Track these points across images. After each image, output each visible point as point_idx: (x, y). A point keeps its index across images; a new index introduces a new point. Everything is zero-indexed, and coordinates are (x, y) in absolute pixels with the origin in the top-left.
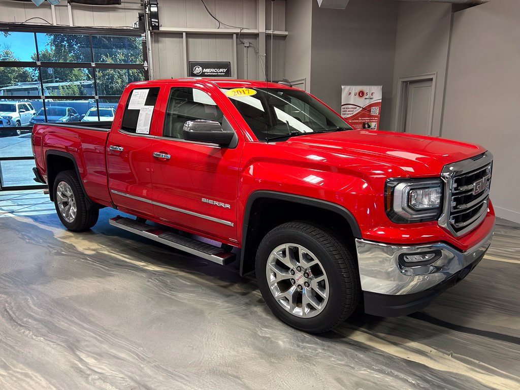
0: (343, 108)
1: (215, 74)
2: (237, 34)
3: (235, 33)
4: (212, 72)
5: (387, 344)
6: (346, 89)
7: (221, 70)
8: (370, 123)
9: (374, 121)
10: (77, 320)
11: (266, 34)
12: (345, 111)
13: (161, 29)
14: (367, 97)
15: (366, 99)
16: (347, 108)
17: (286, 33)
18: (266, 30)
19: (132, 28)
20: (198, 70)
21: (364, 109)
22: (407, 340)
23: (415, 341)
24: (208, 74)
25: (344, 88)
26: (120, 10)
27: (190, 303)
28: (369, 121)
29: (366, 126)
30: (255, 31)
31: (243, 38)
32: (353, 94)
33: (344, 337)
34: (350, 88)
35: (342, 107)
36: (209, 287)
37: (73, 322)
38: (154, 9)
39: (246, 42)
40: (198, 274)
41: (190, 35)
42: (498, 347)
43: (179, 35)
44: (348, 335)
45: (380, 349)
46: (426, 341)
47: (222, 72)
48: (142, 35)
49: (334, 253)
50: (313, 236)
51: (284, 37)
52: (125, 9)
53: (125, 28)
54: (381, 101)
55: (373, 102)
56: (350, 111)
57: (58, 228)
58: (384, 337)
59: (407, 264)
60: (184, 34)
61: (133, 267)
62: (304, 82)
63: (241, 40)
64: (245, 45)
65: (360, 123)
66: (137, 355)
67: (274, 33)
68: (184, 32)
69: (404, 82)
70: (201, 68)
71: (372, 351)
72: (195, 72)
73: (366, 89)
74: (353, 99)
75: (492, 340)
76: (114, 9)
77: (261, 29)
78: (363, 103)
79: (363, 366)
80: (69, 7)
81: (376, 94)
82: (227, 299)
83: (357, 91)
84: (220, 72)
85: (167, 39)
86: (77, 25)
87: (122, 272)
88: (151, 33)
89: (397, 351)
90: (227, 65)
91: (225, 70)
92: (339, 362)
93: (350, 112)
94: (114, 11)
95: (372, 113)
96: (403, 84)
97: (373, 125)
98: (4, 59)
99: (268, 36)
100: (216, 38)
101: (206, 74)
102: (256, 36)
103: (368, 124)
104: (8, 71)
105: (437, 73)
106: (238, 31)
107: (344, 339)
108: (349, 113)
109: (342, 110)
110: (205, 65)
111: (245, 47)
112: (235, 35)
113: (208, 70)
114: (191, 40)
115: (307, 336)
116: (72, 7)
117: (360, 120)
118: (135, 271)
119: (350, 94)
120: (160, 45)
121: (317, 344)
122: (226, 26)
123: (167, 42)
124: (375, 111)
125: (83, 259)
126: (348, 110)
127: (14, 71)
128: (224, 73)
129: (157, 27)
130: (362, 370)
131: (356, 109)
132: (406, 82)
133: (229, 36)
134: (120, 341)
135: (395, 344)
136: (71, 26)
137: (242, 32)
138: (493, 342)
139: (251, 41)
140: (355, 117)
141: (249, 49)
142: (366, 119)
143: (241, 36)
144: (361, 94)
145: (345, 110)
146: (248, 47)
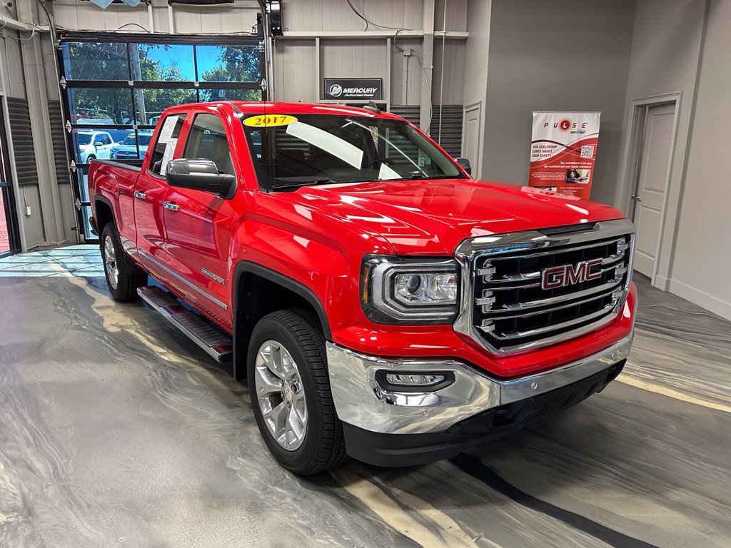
0: (534, 147)
1: (359, 95)
2: (392, 38)
3: (389, 37)
4: (355, 93)
5: (393, 507)
6: (539, 118)
7: (368, 90)
8: (578, 171)
9: (585, 167)
10: (26, 414)
11: (434, 36)
12: (537, 151)
13: (286, 34)
14: (575, 130)
15: (572, 132)
16: (541, 147)
17: (465, 34)
18: (434, 30)
19: (250, 35)
20: (337, 90)
21: (569, 148)
22: (429, 505)
23: (438, 509)
24: (350, 95)
25: (538, 116)
26: (235, 10)
27: (176, 410)
28: (577, 167)
29: (573, 174)
30: (419, 33)
31: (403, 44)
32: (551, 125)
33: (339, 486)
34: (547, 116)
35: (533, 145)
36: (216, 391)
37: (21, 416)
38: (276, 7)
39: (407, 49)
40: (220, 372)
41: (324, 41)
42: (566, 539)
43: (309, 41)
44: (347, 485)
45: (376, 512)
46: (456, 511)
47: (369, 93)
48: (260, 43)
49: (312, 359)
50: (293, 332)
51: (464, 41)
52: (241, 8)
53: (240, 34)
54: (597, 136)
55: (584, 137)
56: (545, 151)
57: (105, 295)
58: (398, 495)
59: (390, 388)
60: (317, 40)
61: (147, 354)
62: (478, 106)
63: (399, 46)
64: (405, 53)
65: (563, 170)
66: (55, 468)
67: (447, 35)
68: (317, 37)
69: (638, 106)
70: (340, 88)
71: (361, 513)
72: (332, 94)
73: (572, 117)
74: (552, 133)
75: (565, 527)
76: (227, 10)
77: (428, 29)
78: (568, 139)
79: (329, 532)
80: (170, 8)
81: (589, 125)
82: (226, 410)
83: (559, 121)
84: (367, 93)
85: (295, 47)
86: (180, 32)
87: (129, 360)
88: (272, 39)
89: (400, 520)
90: (377, 83)
91: (374, 90)
92: (301, 522)
93: (546, 153)
94: (228, 11)
95: (583, 155)
96: (638, 110)
97: (585, 173)
98: (169, 79)
99: (437, 40)
100: (363, 44)
101: (347, 95)
102: (420, 40)
103: (575, 172)
104: (174, 94)
105: (682, 92)
106: (393, 33)
107: (336, 490)
108: (544, 153)
109: (532, 149)
110: (346, 83)
111: (405, 56)
112: (389, 40)
113: (350, 90)
114: (328, 49)
115: (288, 476)
116: (173, 8)
117: (563, 165)
118: (146, 359)
119: (546, 124)
120: (286, 56)
121: (292, 489)
122: (377, 27)
123: (296, 52)
124: (588, 152)
125: (98, 336)
126: (542, 149)
127: (180, 94)
128: (372, 93)
129: (280, 32)
130: (323, 538)
131: (557, 148)
132: (643, 107)
133: (381, 40)
134: (51, 448)
135: (405, 508)
136: (172, 33)
137: (399, 34)
138: (566, 531)
139: (414, 47)
140: (554, 160)
141: (410, 59)
142: (573, 165)
143: (398, 41)
144: (565, 125)
145: (538, 149)
146: (408, 56)
